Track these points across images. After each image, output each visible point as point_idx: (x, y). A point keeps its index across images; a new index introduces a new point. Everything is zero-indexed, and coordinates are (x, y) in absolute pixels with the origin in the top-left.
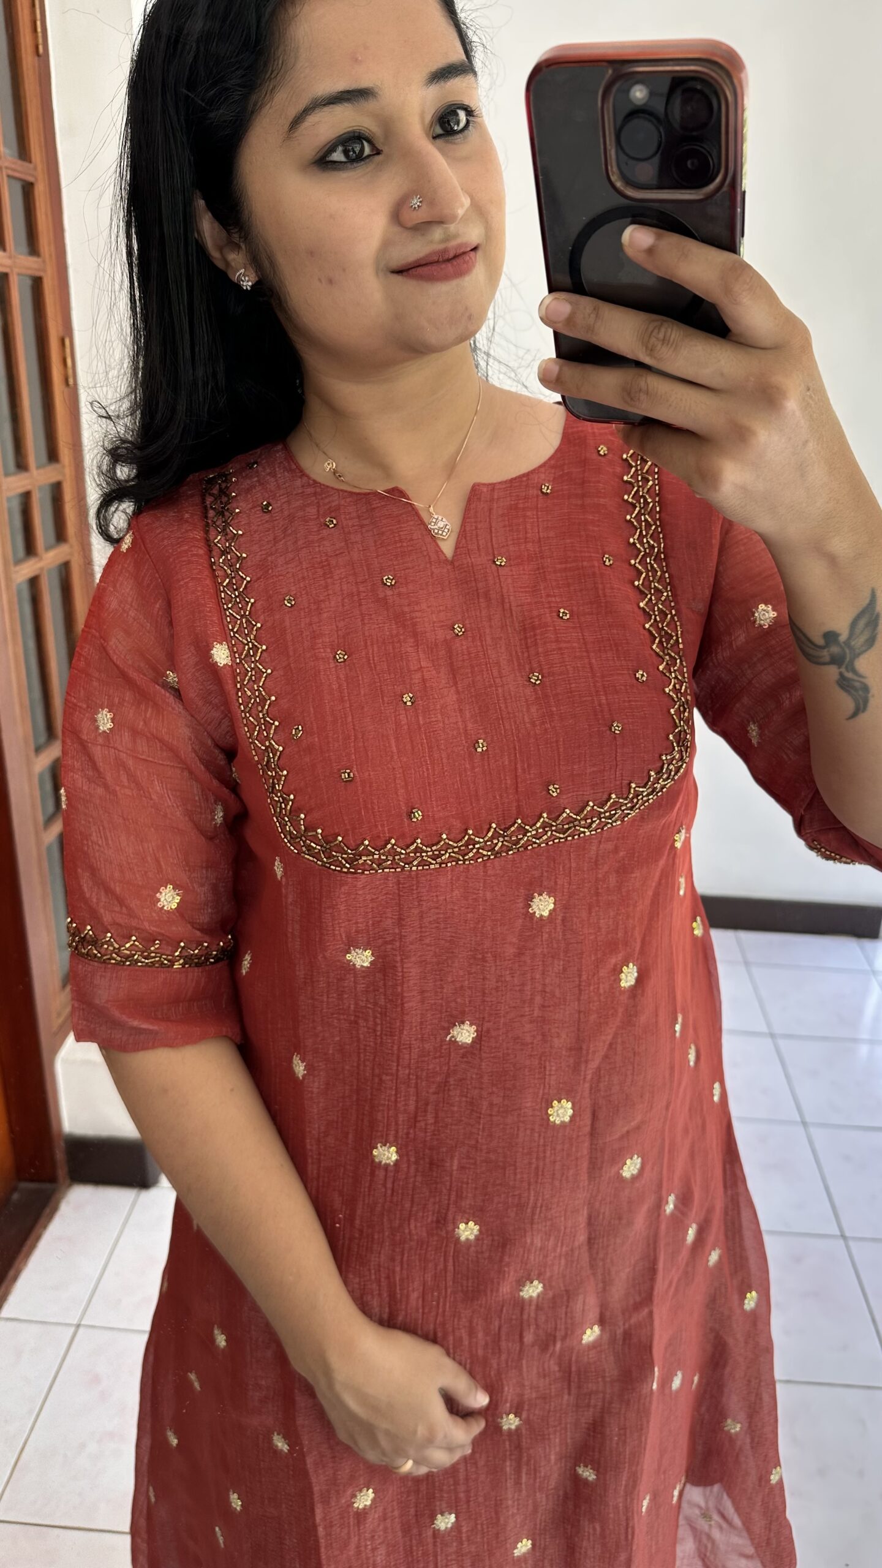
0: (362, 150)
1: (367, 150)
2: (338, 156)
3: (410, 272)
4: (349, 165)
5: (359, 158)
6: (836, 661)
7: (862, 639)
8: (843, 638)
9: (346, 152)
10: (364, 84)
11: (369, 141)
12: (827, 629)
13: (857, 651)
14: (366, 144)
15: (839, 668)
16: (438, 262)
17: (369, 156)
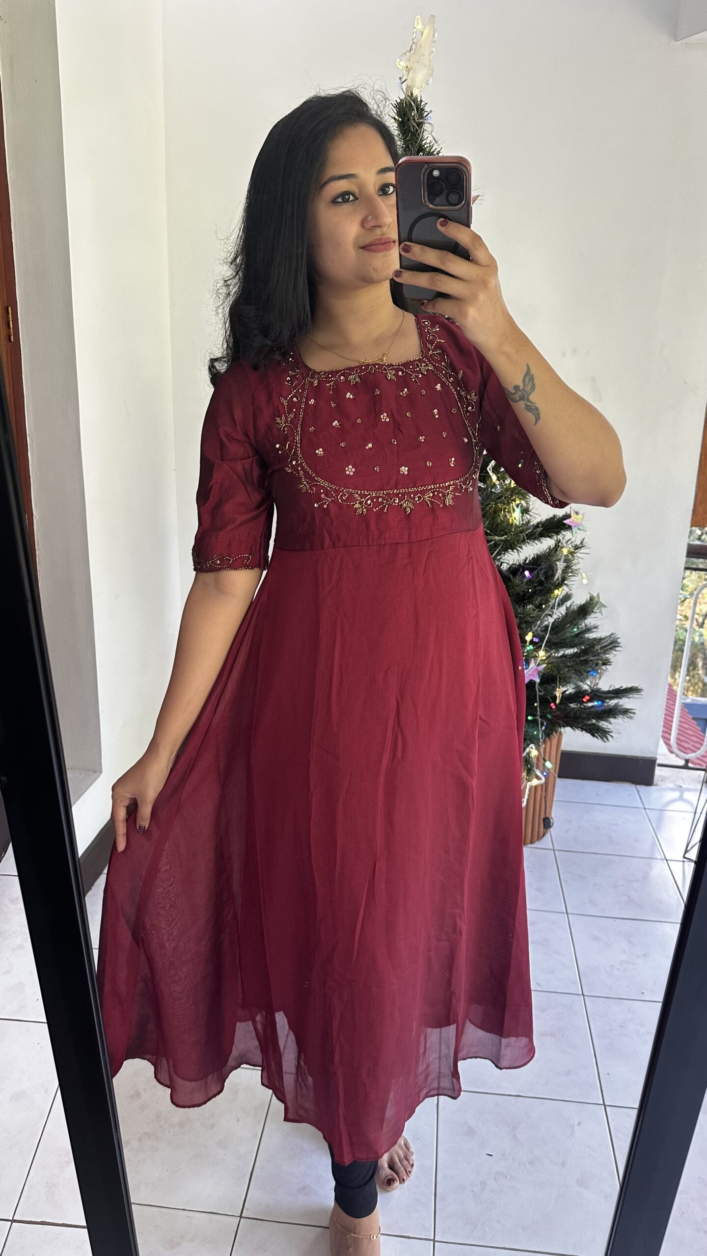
0: (349, 198)
1: (352, 198)
2: (340, 200)
3: (367, 248)
4: (344, 204)
5: (348, 201)
6: (522, 398)
7: (528, 388)
8: (521, 387)
9: (343, 199)
10: (352, 172)
11: (353, 195)
12: (514, 385)
13: (529, 393)
14: (351, 196)
15: (524, 401)
16: (378, 244)
17: (351, 201)
